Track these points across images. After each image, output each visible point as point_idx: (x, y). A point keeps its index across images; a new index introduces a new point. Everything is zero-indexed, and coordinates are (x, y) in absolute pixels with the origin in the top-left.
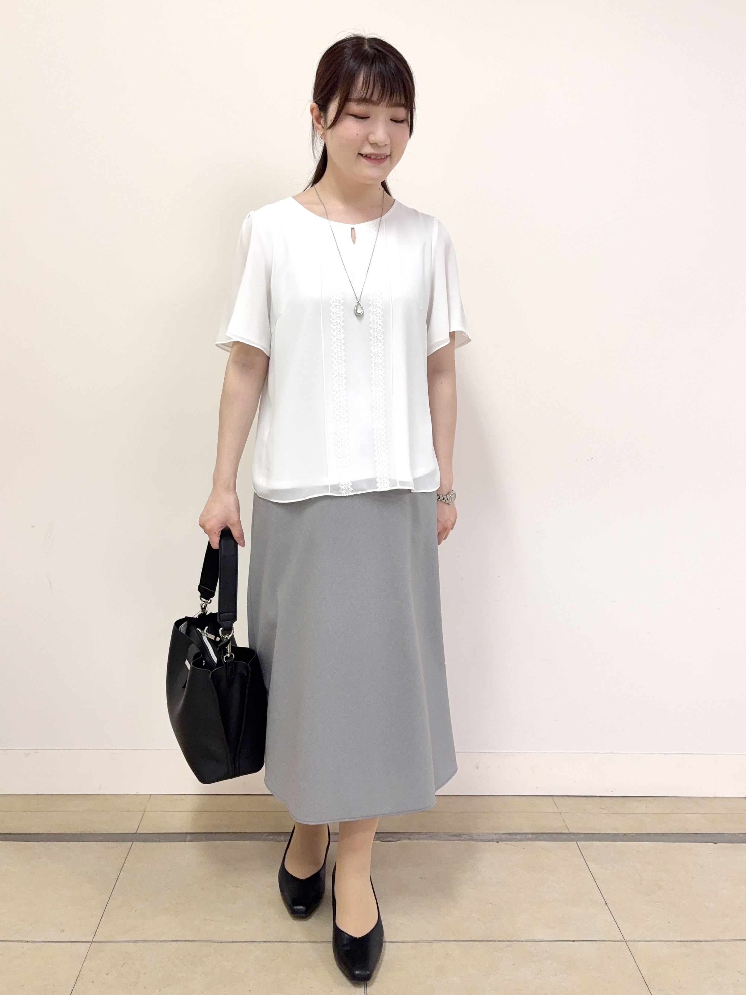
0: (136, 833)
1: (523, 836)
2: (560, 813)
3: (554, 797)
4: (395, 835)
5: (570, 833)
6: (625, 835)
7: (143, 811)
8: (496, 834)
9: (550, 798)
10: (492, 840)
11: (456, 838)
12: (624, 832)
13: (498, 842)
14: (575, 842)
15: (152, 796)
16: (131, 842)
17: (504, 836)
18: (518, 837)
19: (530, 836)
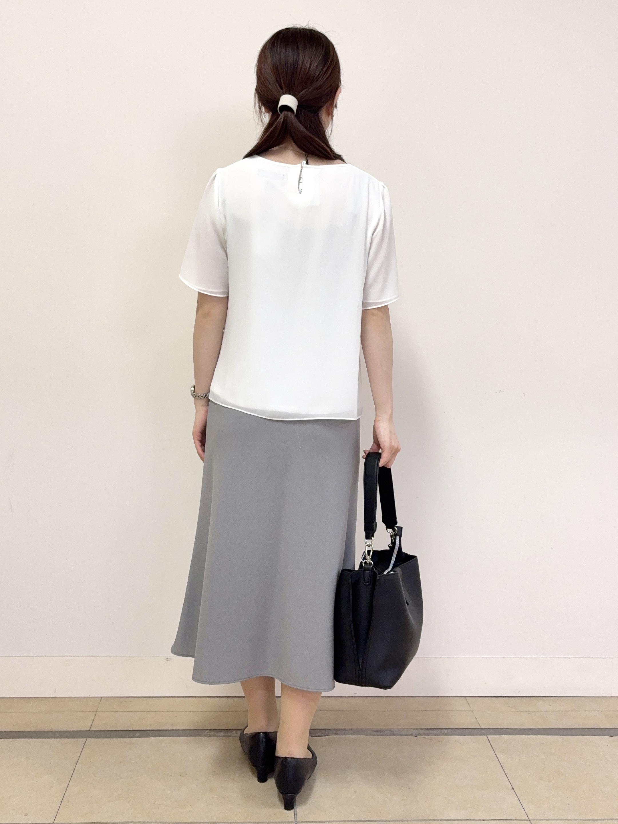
0: (89, 730)
1: (439, 731)
2: (473, 711)
3: (467, 698)
4: (323, 731)
5: (481, 728)
6: (530, 729)
7: (95, 712)
8: (414, 729)
9: (464, 698)
10: (411, 735)
11: (378, 733)
12: (530, 727)
13: (416, 737)
14: (486, 736)
15: (102, 699)
16: (85, 738)
17: (421, 732)
18: (435, 732)
19: (445, 731)
